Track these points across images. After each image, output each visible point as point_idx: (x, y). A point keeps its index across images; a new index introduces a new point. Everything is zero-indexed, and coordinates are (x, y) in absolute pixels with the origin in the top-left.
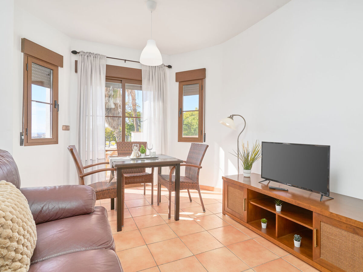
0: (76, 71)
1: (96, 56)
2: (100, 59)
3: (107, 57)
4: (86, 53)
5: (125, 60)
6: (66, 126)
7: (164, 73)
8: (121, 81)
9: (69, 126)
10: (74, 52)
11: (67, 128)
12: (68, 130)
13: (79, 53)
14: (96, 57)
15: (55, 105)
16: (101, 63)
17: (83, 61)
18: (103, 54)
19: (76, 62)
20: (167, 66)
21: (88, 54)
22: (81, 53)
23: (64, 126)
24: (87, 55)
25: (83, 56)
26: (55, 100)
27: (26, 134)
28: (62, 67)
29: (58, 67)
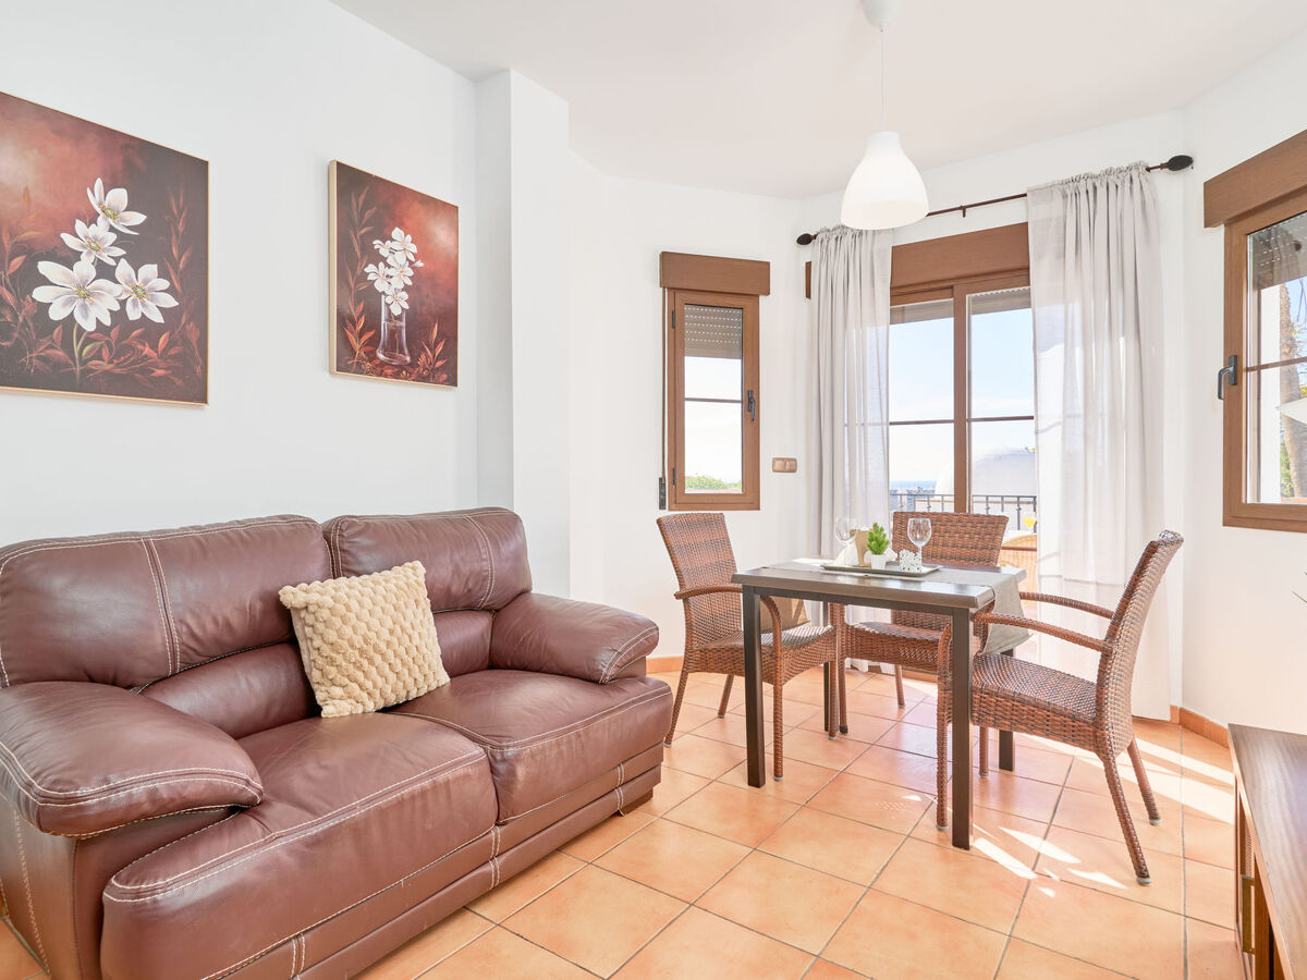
0: (808, 295)
4: (834, 229)
5: (963, 209)
6: (783, 459)
7: (1144, 203)
8: (952, 287)
9: (795, 460)
10: (805, 240)
12: (793, 471)
13: (815, 237)
15: (750, 402)
17: (825, 256)
19: (808, 265)
20: (1162, 166)
21: (838, 231)
22: (819, 237)
23: (775, 460)
24: (835, 236)
25: (825, 243)
26: (750, 389)
27: (674, 483)
28: (767, 293)
29: (757, 296)
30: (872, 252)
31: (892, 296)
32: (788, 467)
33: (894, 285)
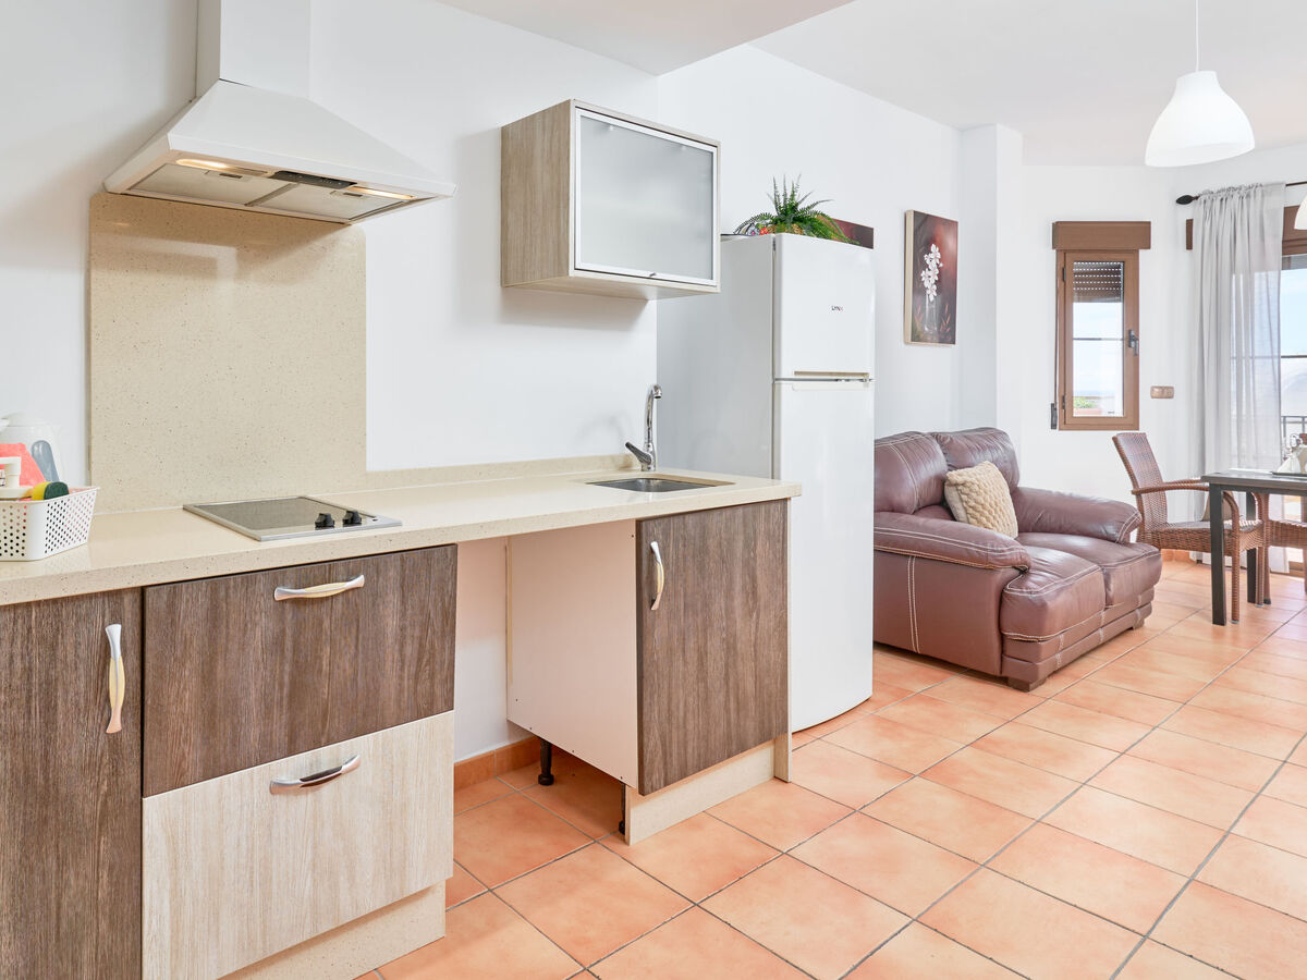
0: (1189, 246)
1: (1247, 193)
2: (1263, 196)
3: (1287, 185)
4: (1219, 192)
6: (1160, 387)
9: (1172, 388)
10: (1185, 200)
11: (1166, 393)
12: (1171, 397)
13: (1197, 198)
14: (1248, 196)
15: (1131, 339)
16: (1264, 209)
17: (1210, 213)
18: (1274, 180)
19: (1189, 223)
21: (1223, 193)
22: (1202, 198)
23: (1153, 388)
24: (1219, 198)
25: (1208, 203)
26: (1131, 327)
27: (1064, 407)
28: (1148, 247)
29: (1138, 252)
30: (1261, 212)
31: (1283, 248)
32: (1165, 394)
33: (1287, 239)
